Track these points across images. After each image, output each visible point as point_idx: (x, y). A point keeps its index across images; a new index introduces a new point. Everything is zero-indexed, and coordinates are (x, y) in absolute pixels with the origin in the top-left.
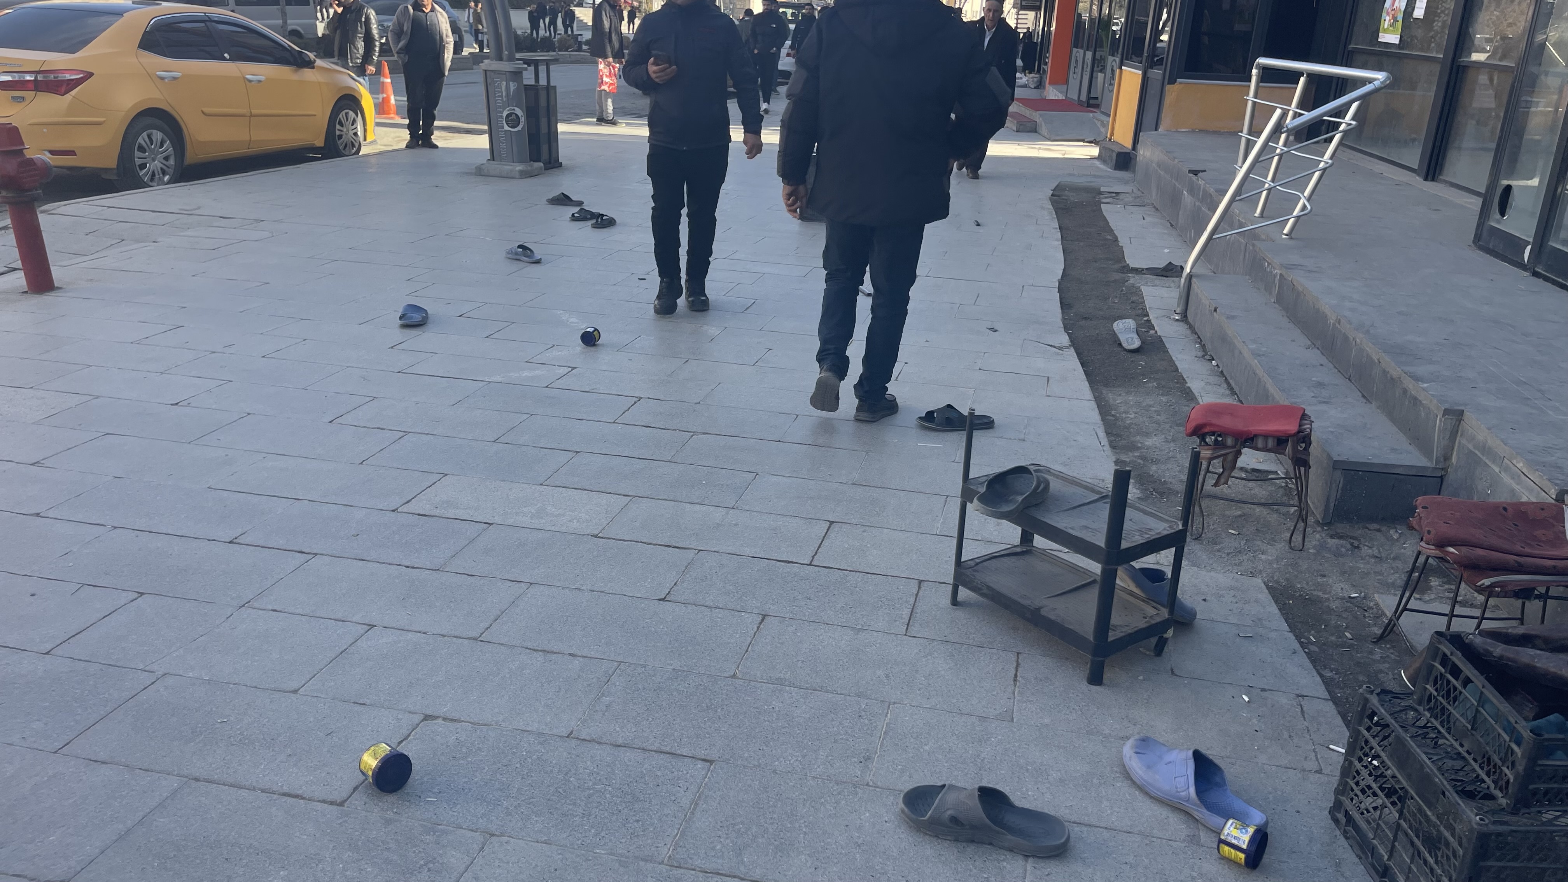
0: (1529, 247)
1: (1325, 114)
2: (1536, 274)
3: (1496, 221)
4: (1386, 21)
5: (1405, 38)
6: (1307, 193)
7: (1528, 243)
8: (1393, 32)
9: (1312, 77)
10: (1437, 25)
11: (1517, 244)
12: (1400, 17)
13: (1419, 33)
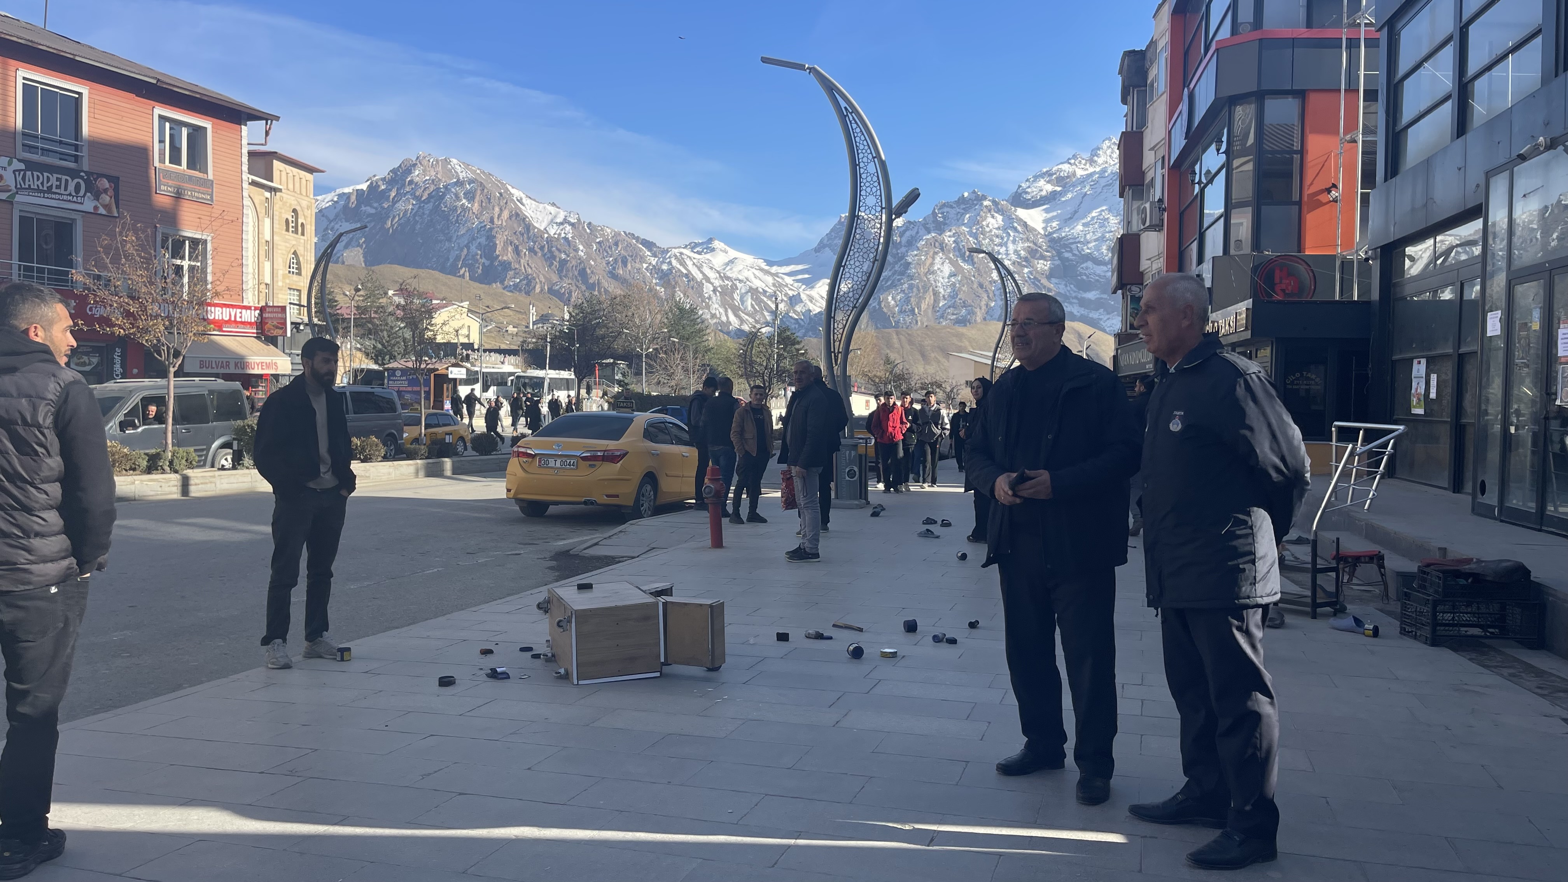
0: (1497, 509)
1: (1374, 447)
2: (1502, 521)
3: (1481, 499)
4: (1414, 401)
5: (1427, 411)
6: (1374, 488)
7: (1495, 507)
8: (1420, 407)
9: (1367, 430)
10: (1445, 402)
11: (1491, 508)
12: (1422, 398)
13: (1435, 407)
